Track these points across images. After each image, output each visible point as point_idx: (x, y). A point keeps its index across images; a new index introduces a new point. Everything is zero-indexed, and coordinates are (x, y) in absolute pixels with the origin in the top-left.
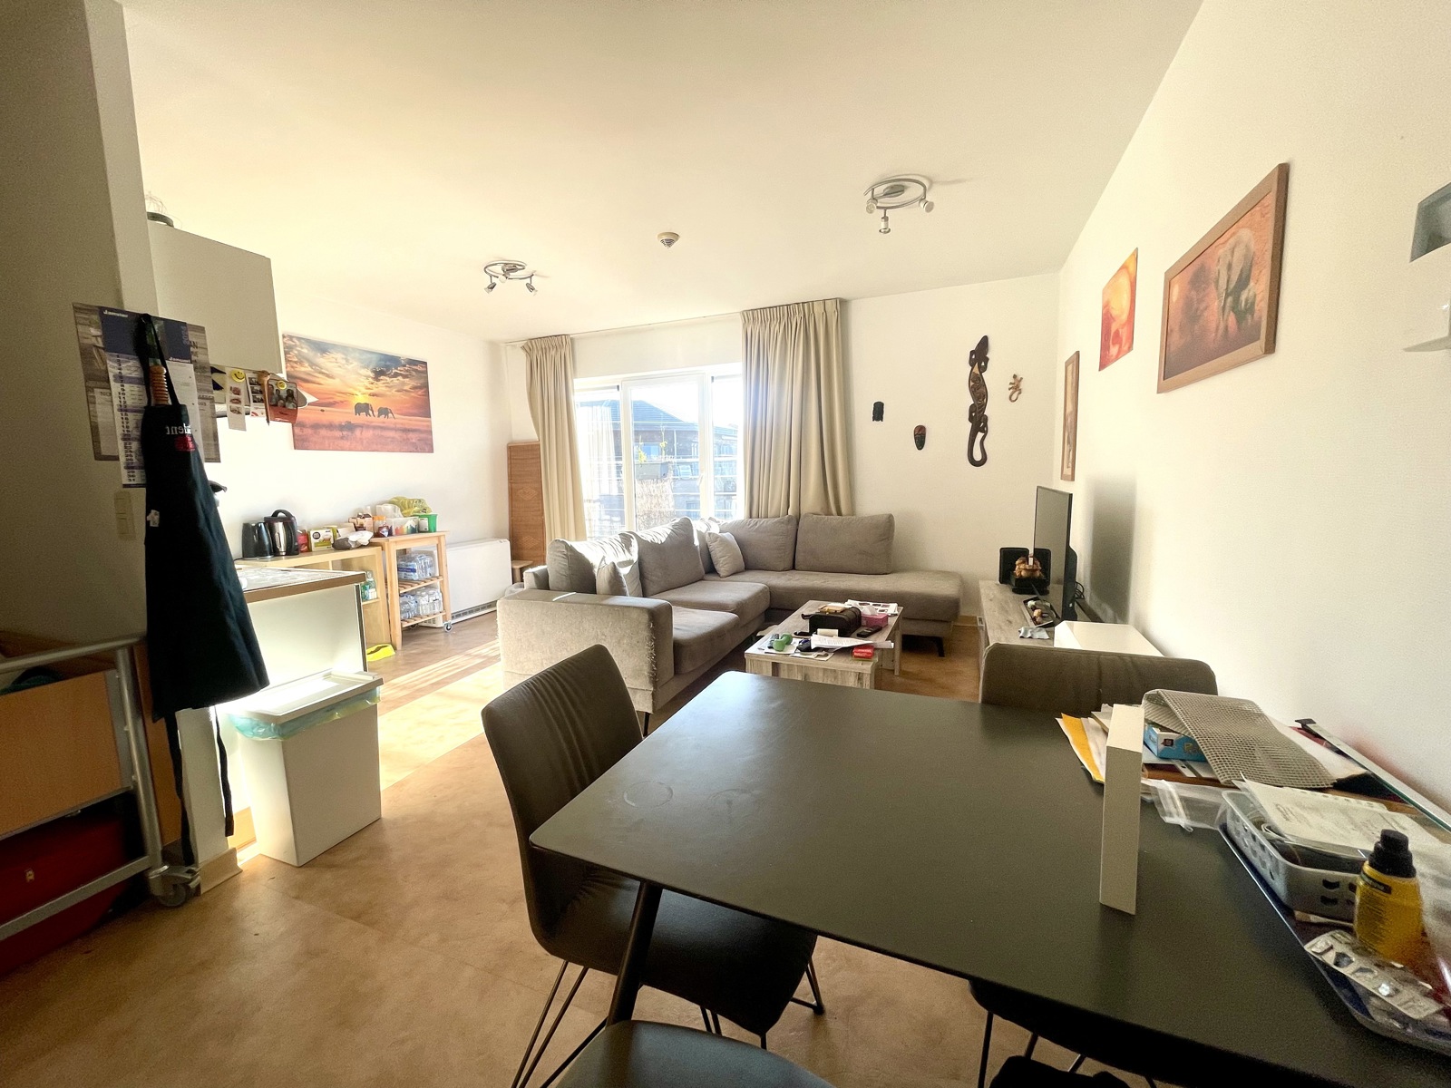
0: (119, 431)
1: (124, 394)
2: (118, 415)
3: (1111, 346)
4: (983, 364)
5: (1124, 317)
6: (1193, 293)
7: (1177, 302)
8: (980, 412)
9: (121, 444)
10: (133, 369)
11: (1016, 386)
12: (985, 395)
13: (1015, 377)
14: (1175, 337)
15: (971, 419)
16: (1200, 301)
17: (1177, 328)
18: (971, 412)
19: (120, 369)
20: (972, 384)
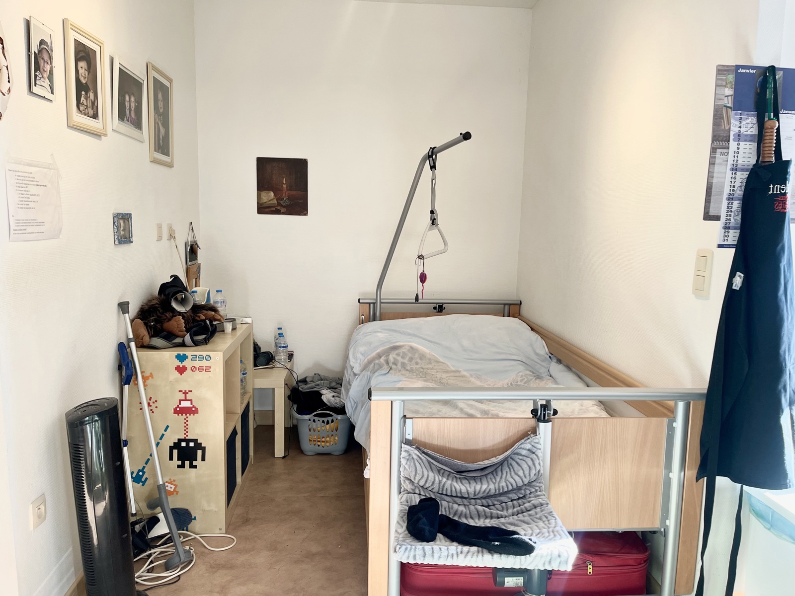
0: (726, 191)
1: (738, 153)
2: (729, 173)
9: (725, 203)
10: (750, 125)
19: (740, 127)
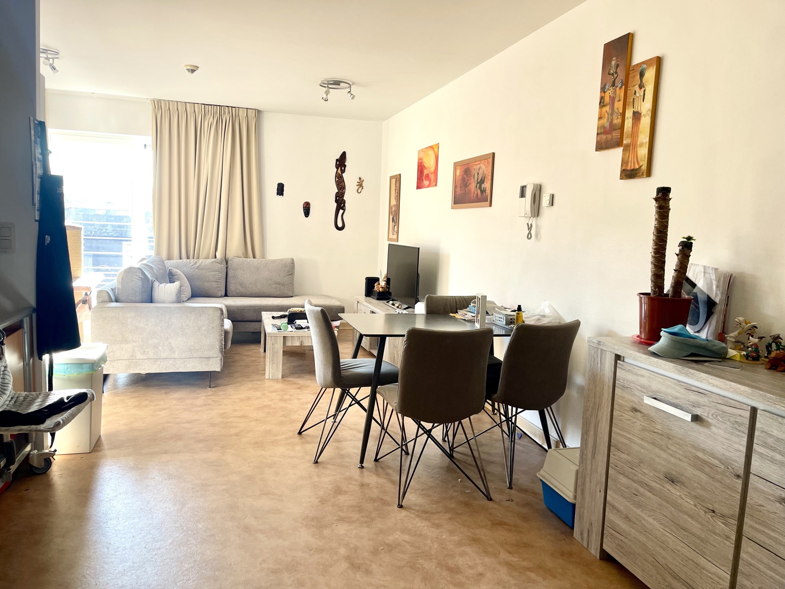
0: (37, 189)
3: (424, 180)
4: (343, 168)
5: (432, 170)
6: (465, 176)
7: (459, 176)
8: (341, 197)
9: (37, 197)
11: (360, 184)
12: (344, 188)
13: (360, 179)
14: (458, 189)
15: (336, 201)
16: (468, 180)
17: (459, 186)
18: (336, 197)
20: (337, 179)
